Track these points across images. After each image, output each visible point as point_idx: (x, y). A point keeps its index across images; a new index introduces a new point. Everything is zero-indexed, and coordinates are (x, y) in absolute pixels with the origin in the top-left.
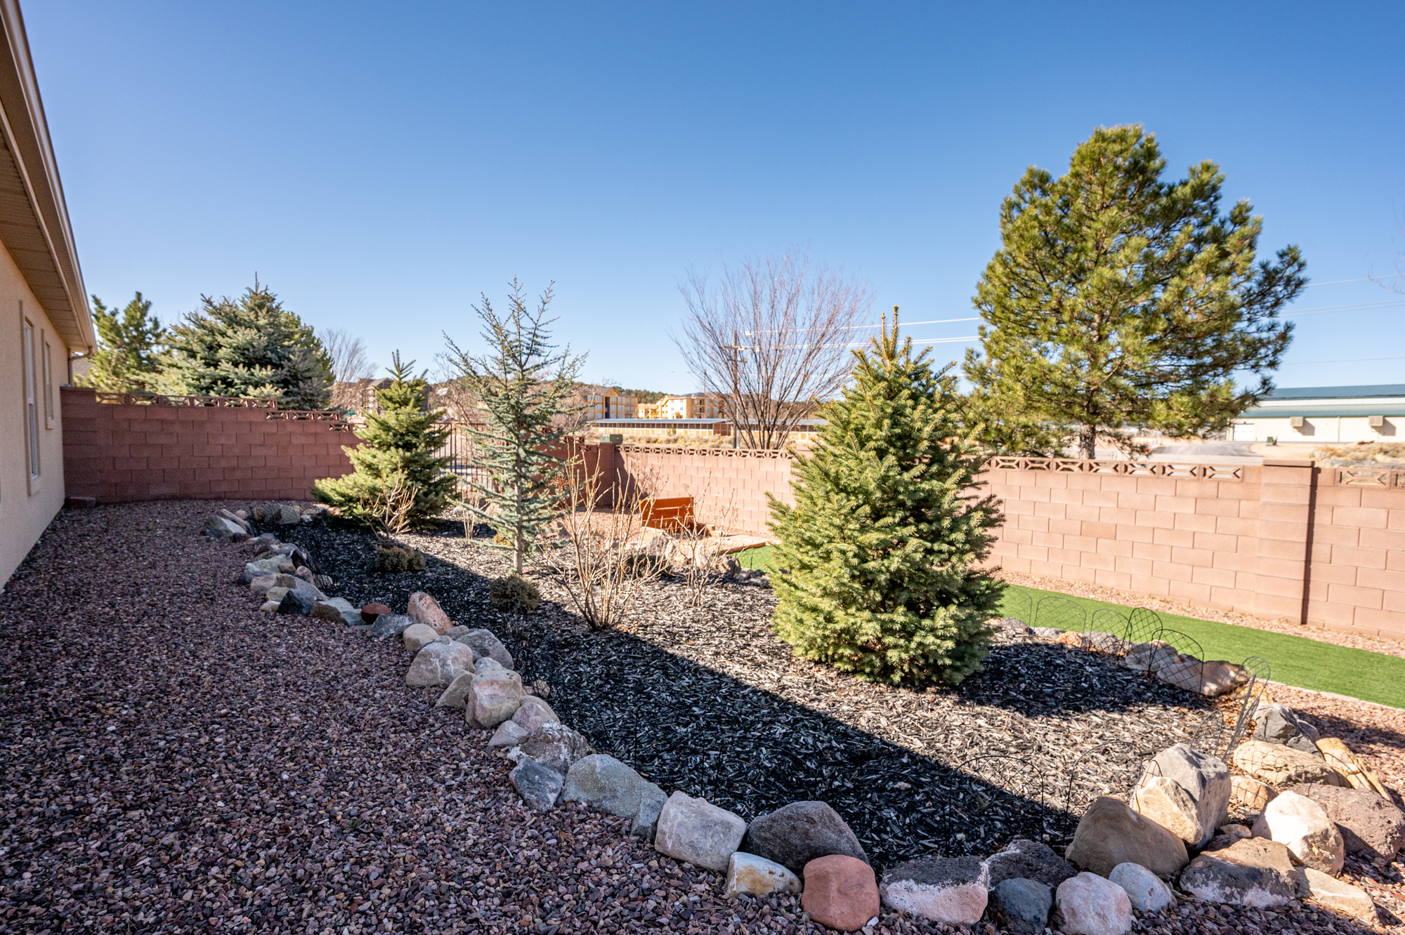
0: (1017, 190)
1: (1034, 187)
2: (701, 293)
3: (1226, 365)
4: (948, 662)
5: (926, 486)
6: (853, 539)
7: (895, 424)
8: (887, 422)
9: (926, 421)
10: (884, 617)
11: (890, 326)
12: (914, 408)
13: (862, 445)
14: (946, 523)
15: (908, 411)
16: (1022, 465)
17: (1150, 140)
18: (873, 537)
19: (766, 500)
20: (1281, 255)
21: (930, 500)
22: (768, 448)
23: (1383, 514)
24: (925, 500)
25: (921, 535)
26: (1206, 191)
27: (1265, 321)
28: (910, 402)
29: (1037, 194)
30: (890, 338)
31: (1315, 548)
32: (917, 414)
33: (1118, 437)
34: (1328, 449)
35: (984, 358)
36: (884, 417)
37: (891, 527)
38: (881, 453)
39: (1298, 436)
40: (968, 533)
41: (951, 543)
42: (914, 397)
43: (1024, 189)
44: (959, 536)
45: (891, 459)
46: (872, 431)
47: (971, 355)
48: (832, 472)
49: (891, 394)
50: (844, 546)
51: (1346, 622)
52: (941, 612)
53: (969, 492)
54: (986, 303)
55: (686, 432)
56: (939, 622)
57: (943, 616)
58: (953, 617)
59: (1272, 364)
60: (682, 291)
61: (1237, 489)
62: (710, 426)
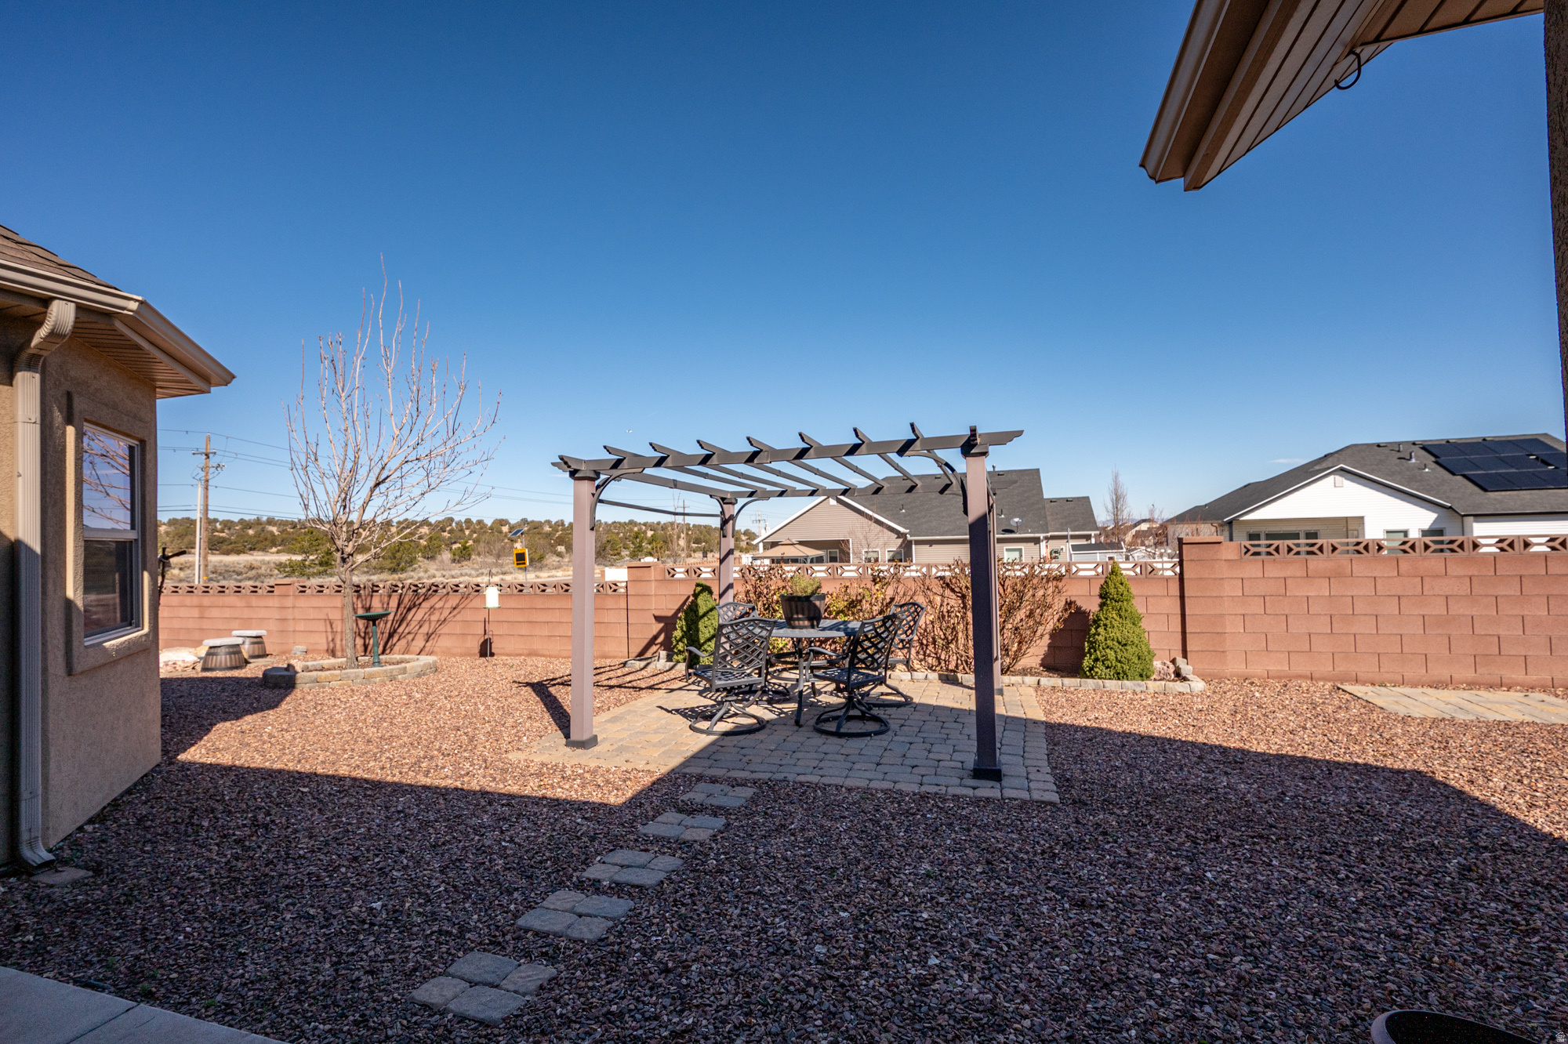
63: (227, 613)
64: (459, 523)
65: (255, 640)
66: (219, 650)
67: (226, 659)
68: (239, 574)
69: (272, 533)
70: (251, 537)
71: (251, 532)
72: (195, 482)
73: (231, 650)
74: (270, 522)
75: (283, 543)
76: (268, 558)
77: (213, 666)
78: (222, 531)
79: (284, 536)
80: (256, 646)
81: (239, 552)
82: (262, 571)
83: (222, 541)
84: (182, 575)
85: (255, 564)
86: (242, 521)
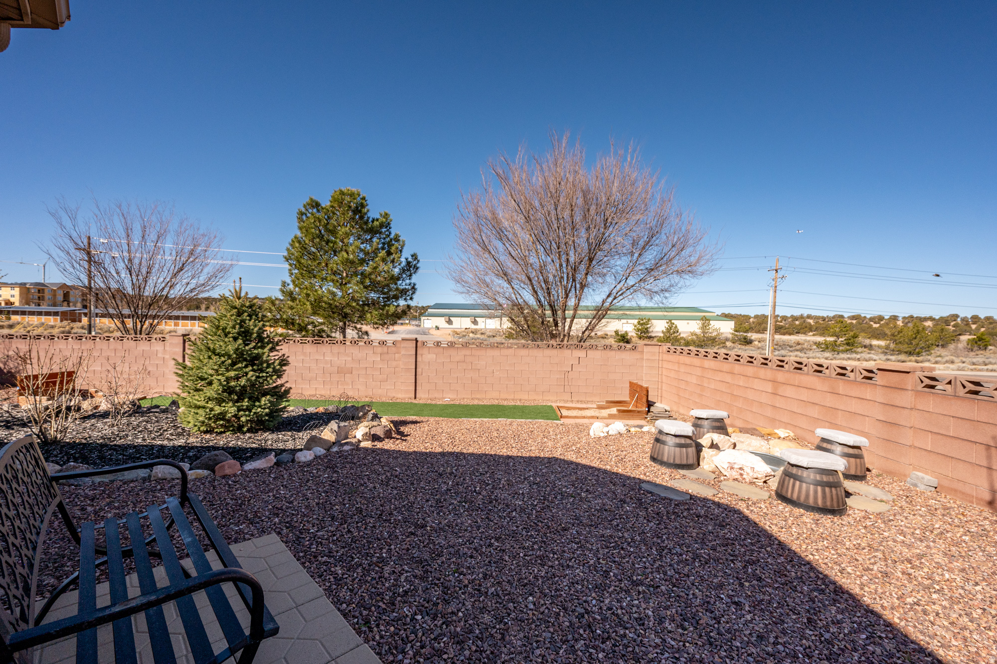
0: (305, 206)
1: (313, 207)
2: (73, 218)
3: (396, 298)
4: (267, 418)
5: (256, 351)
6: (222, 375)
7: (241, 326)
8: (237, 326)
9: (255, 326)
10: (239, 404)
11: (238, 285)
12: (250, 320)
13: (226, 336)
14: (265, 365)
15: (247, 322)
16: (311, 342)
17: (364, 198)
18: (232, 374)
19: (173, 362)
20: (412, 256)
21: (258, 357)
22: (141, 334)
23: (435, 356)
24: (255, 357)
25: (253, 370)
26: (387, 225)
27: (408, 281)
28: (248, 318)
29: (315, 210)
30: (238, 289)
31: (418, 370)
32: (251, 323)
33: (356, 327)
34: (454, 332)
35: (291, 287)
36: (236, 324)
37: (241, 368)
38: (235, 339)
39: (447, 326)
40: (274, 368)
41: (267, 373)
42: (250, 316)
43: (308, 207)
44: (270, 370)
45: (240, 341)
46: (231, 330)
47: (284, 284)
48: (212, 346)
49: (239, 314)
50: (219, 377)
51: (427, 396)
52: (264, 399)
53: (275, 353)
54: (291, 259)
55: (23, 319)
56: (263, 403)
57: (264, 401)
58: (268, 400)
59: (411, 299)
60: (53, 215)
61: (394, 350)
62: (56, 314)
63: (805, 395)
64: (964, 320)
65: (851, 451)
66: (805, 474)
67: (816, 492)
68: (791, 347)
69: (810, 324)
70: (797, 326)
71: (797, 323)
72: (769, 288)
73: (825, 479)
74: (809, 317)
75: (816, 329)
76: (808, 338)
77: (795, 497)
78: (781, 322)
79: (817, 325)
80: (852, 460)
81: (790, 334)
82: (805, 346)
83: (781, 327)
84: (760, 345)
85: (801, 342)
86: (792, 316)
